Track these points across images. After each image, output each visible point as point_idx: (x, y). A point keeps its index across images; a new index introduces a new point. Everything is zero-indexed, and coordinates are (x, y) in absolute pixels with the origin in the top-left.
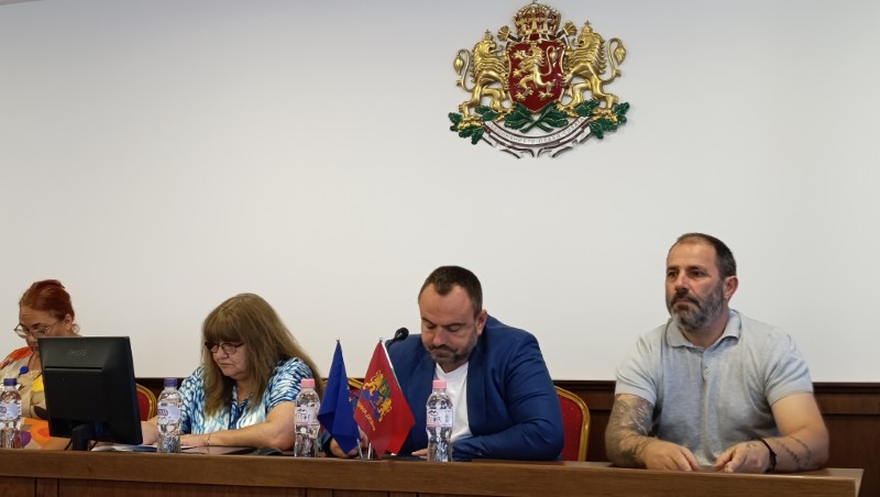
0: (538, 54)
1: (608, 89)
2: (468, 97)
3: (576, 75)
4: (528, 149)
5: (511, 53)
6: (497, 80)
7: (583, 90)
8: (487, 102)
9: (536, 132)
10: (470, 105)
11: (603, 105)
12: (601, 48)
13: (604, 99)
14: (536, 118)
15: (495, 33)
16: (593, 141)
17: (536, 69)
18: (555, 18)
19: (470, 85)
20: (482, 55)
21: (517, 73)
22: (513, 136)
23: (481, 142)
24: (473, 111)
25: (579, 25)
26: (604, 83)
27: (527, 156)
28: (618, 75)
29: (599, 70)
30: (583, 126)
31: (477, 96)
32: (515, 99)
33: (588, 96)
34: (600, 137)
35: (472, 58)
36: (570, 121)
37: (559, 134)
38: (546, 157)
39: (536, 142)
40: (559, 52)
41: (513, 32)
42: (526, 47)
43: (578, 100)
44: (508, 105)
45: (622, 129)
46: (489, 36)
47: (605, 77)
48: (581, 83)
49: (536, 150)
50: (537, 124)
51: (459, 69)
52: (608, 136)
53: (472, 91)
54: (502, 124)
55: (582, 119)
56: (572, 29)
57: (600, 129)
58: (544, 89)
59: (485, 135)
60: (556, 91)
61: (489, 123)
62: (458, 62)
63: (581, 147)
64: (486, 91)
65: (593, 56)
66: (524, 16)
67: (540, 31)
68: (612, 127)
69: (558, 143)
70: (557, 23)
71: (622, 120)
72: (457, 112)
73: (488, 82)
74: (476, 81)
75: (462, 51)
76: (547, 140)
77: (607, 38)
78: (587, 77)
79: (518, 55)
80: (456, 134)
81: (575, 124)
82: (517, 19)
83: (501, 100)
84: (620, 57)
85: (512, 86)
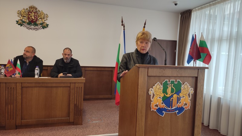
0: (33, 14)
1: (45, 21)
2: (20, 19)
3: (40, 18)
4: (31, 29)
5: (28, 13)
6: (25, 17)
7: (41, 21)
8: (23, 20)
9: (33, 26)
10: (20, 20)
11: (44, 24)
12: (44, 15)
13: (44, 23)
14: (33, 24)
15: (25, 9)
17: (33, 16)
18: (36, 9)
19: (20, 17)
20: (23, 12)
21: (29, 16)
22: (28, 26)
23: (22, 26)
24: (21, 21)
25: (41, 11)
27: (31, 30)
28: (47, 20)
30: (41, 27)
31: (22, 19)
32: (29, 20)
33: (42, 22)
34: (44, 29)
35: (21, 12)
36: (39, 25)
37: (37, 27)
39: (33, 28)
40: (37, 14)
41: (29, 9)
42: (31, 12)
43: (40, 22)
44: (27, 21)
45: (47, 28)
47: (45, 20)
48: (41, 20)
49: (32, 29)
50: (33, 25)
51: (18, 14)
52: (45, 29)
53: (21, 18)
54: (26, 24)
55: (41, 25)
56: (39, 11)
57: (44, 27)
58: (34, 20)
59: (23, 25)
60: (36, 20)
61: (24, 24)
62: (18, 12)
63: (41, 30)
64: (24, 18)
65: (43, 16)
66: (31, 7)
67: (34, 10)
69: (36, 29)
70: (37, 9)
72: (18, 21)
73: (24, 17)
74: (21, 16)
75: (19, 11)
76: (35, 28)
77: (45, 14)
78: (42, 19)
79: (30, 13)
80: (17, 24)
81: (40, 26)
82: (30, 7)
83: (26, 20)
84: (47, 17)
85: (29, 18)
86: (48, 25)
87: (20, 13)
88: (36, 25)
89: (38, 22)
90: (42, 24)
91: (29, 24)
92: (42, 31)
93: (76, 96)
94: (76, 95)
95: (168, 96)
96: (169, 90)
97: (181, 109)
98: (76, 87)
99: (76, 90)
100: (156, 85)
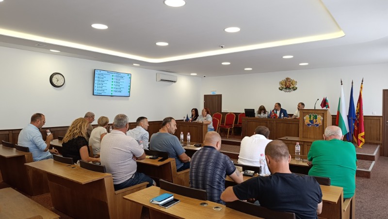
5: (285, 82)
17: (288, 84)
18: (290, 79)
24: (281, 88)
39: (288, 91)
40: (290, 82)
42: (287, 82)
44: (285, 87)
46: (283, 80)
50: (288, 89)
52: (295, 91)
53: (281, 86)
56: (292, 80)
58: (289, 86)
65: (294, 83)
69: (290, 91)
72: (279, 88)
73: (283, 85)
77: (295, 81)
78: (293, 85)
80: (279, 90)
81: (292, 89)
82: (286, 79)
84: (296, 83)
85: (285, 85)
86: (296, 88)
87: (281, 83)
88: (290, 89)
89: (291, 87)
90: (293, 88)
91: (285, 89)
92: (293, 92)
96: (312, 118)
97: (317, 125)
100: (306, 116)
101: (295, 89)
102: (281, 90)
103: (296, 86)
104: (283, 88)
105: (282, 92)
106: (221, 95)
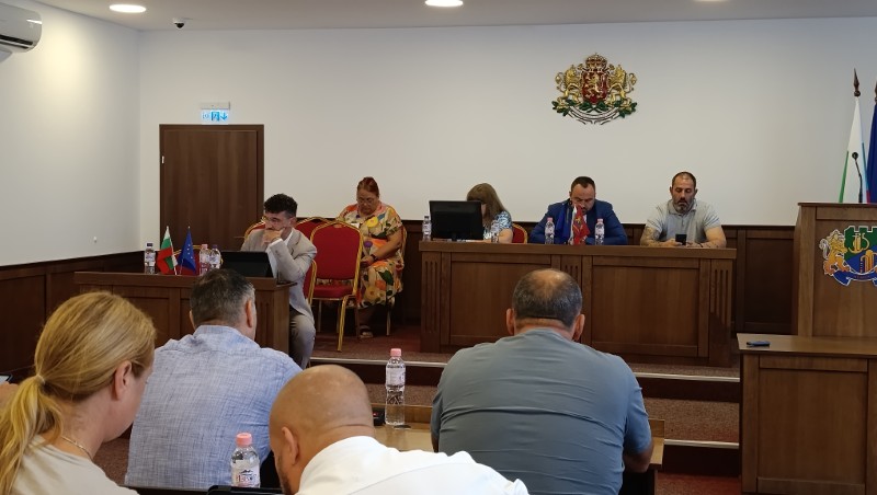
0: (597, 78)
1: (628, 96)
2: (562, 95)
3: (613, 88)
4: (590, 120)
5: (585, 76)
6: (576, 88)
7: (616, 95)
8: (571, 97)
9: (594, 113)
10: (563, 98)
11: (625, 103)
12: (625, 77)
13: (626, 100)
14: (594, 106)
16: (620, 119)
17: (596, 85)
19: (563, 89)
20: (570, 76)
21: (587, 86)
22: (583, 113)
24: (564, 101)
25: (616, 66)
26: (626, 93)
28: (633, 90)
29: (624, 87)
30: (616, 112)
31: (566, 94)
32: (585, 97)
33: (618, 98)
34: (624, 117)
35: (565, 77)
37: (604, 115)
38: (598, 124)
39: (594, 117)
40: (606, 76)
41: (585, 66)
42: (592, 75)
43: (614, 99)
44: (581, 100)
45: (633, 114)
46: (573, 67)
47: (627, 90)
48: (615, 92)
49: (593, 121)
50: (595, 109)
51: (558, 81)
52: (627, 117)
53: (564, 92)
54: (578, 108)
55: (616, 108)
56: (612, 67)
57: (624, 113)
58: (599, 94)
59: (570, 113)
60: (604, 95)
61: (572, 108)
62: (558, 78)
63: (615, 121)
64: (571, 92)
65: (622, 80)
66: (591, 61)
67: (599, 68)
68: (629, 113)
69: (604, 119)
70: (606, 64)
71: (634, 110)
72: (556, 101)
73: (572, 88)
74: (566, 87)
75: (561, 73)
76: (599, 117)
77: (628, 73)
78: (619, 90)
79: (588, 78)
81: (612, 110)
82: (587, 61)
83: (578, 97)
84: (633, 82)
85: (584, 92)
86: (633, 106)
87: (563, 80)
88: (603, 107)
89: (608, 100)
90: (618, 104)
91: (584, 107)
92: (618, 124)
93: (713, 293)
94: (713, 289)
95: (856, 252)
96: (857, 243)
98: (713, 271)
99: (713, 279)
100: (832, 234)
101: (626, 109)
102: (565, 112)
103: (633, 97)
104: (572, 103)
105: (570, 121)
106: (259, 130)
